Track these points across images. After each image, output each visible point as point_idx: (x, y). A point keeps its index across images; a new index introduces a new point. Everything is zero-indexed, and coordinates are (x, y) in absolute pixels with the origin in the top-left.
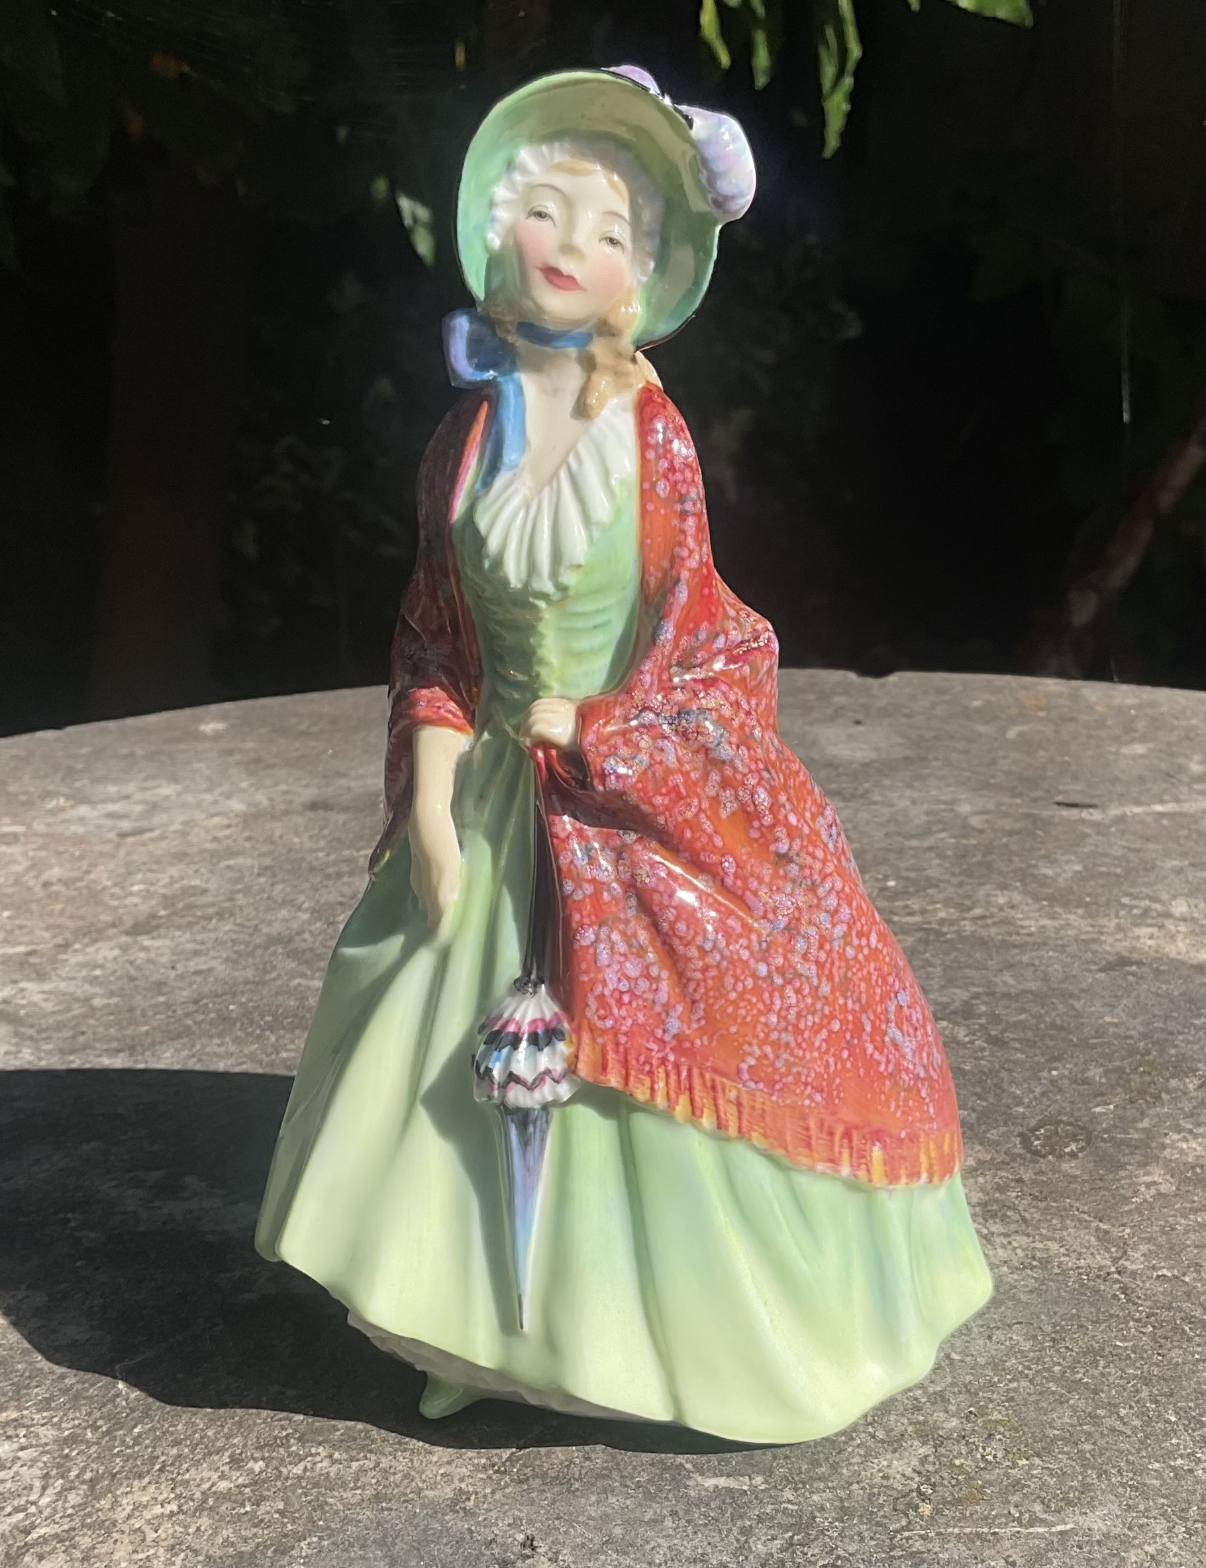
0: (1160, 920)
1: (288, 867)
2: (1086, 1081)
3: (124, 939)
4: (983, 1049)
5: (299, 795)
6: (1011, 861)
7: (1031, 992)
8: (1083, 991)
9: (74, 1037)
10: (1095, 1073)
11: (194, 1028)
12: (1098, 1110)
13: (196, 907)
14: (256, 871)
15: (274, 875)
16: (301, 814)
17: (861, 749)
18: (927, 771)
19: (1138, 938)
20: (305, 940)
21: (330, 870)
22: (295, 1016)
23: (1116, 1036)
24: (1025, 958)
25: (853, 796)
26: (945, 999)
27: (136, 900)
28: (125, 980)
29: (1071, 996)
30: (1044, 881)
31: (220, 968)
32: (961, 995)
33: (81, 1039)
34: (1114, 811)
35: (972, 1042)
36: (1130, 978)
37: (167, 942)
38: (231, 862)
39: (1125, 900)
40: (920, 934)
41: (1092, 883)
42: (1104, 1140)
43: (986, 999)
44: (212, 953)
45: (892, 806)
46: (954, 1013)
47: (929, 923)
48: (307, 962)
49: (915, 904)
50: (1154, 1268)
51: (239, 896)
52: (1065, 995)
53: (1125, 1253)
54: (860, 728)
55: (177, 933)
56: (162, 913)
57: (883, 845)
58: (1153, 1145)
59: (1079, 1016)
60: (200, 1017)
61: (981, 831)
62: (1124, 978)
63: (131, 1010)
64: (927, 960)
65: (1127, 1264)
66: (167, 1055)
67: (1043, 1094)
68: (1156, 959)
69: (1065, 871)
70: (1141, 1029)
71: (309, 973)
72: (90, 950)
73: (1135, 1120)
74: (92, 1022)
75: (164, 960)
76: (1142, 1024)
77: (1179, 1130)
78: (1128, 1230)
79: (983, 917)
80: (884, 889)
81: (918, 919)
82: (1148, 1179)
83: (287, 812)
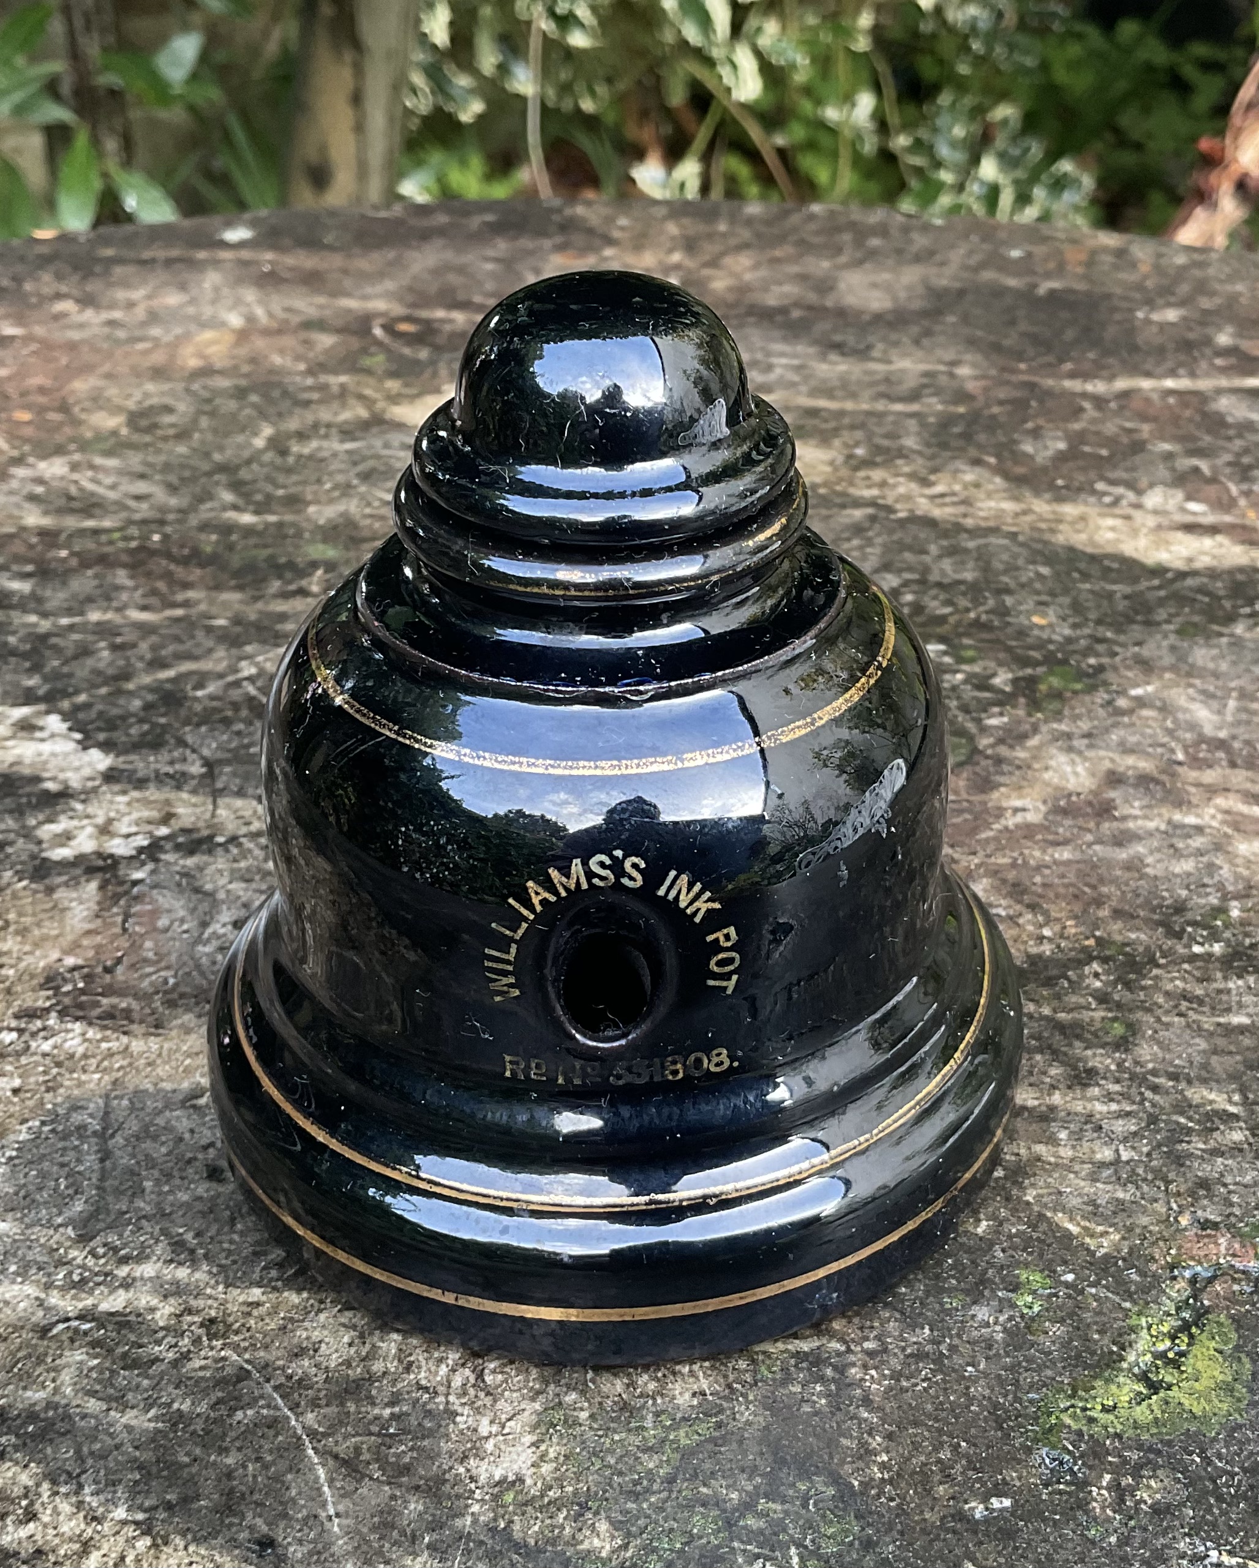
0: (1128, 511)
2: (988, 687)
6: (993, 434)
7: (965, 583)
8: (1020, 585)
10: (1002, 680)
12: (990, 721)
19: (1097, 529)
23: (1038, 639)
24: (971, 546)
29: (1006, 590)
30: (1021, 458)
34: (1121, 384)
36: (1076, 575)
39: (1100, 486)
41: (1070, 464)
42: (986, 756)
47: (884, 498)
49: (877, 475)
52: (1000, 589)
59: (1006, 613)
61: (973, 398)
62: (1069, 575)
68: (1109, 555)
69: (1046, 449)
70: (1067, 633)
73: (1025, 736)
76: (1069, 627)
80: (851, 457)
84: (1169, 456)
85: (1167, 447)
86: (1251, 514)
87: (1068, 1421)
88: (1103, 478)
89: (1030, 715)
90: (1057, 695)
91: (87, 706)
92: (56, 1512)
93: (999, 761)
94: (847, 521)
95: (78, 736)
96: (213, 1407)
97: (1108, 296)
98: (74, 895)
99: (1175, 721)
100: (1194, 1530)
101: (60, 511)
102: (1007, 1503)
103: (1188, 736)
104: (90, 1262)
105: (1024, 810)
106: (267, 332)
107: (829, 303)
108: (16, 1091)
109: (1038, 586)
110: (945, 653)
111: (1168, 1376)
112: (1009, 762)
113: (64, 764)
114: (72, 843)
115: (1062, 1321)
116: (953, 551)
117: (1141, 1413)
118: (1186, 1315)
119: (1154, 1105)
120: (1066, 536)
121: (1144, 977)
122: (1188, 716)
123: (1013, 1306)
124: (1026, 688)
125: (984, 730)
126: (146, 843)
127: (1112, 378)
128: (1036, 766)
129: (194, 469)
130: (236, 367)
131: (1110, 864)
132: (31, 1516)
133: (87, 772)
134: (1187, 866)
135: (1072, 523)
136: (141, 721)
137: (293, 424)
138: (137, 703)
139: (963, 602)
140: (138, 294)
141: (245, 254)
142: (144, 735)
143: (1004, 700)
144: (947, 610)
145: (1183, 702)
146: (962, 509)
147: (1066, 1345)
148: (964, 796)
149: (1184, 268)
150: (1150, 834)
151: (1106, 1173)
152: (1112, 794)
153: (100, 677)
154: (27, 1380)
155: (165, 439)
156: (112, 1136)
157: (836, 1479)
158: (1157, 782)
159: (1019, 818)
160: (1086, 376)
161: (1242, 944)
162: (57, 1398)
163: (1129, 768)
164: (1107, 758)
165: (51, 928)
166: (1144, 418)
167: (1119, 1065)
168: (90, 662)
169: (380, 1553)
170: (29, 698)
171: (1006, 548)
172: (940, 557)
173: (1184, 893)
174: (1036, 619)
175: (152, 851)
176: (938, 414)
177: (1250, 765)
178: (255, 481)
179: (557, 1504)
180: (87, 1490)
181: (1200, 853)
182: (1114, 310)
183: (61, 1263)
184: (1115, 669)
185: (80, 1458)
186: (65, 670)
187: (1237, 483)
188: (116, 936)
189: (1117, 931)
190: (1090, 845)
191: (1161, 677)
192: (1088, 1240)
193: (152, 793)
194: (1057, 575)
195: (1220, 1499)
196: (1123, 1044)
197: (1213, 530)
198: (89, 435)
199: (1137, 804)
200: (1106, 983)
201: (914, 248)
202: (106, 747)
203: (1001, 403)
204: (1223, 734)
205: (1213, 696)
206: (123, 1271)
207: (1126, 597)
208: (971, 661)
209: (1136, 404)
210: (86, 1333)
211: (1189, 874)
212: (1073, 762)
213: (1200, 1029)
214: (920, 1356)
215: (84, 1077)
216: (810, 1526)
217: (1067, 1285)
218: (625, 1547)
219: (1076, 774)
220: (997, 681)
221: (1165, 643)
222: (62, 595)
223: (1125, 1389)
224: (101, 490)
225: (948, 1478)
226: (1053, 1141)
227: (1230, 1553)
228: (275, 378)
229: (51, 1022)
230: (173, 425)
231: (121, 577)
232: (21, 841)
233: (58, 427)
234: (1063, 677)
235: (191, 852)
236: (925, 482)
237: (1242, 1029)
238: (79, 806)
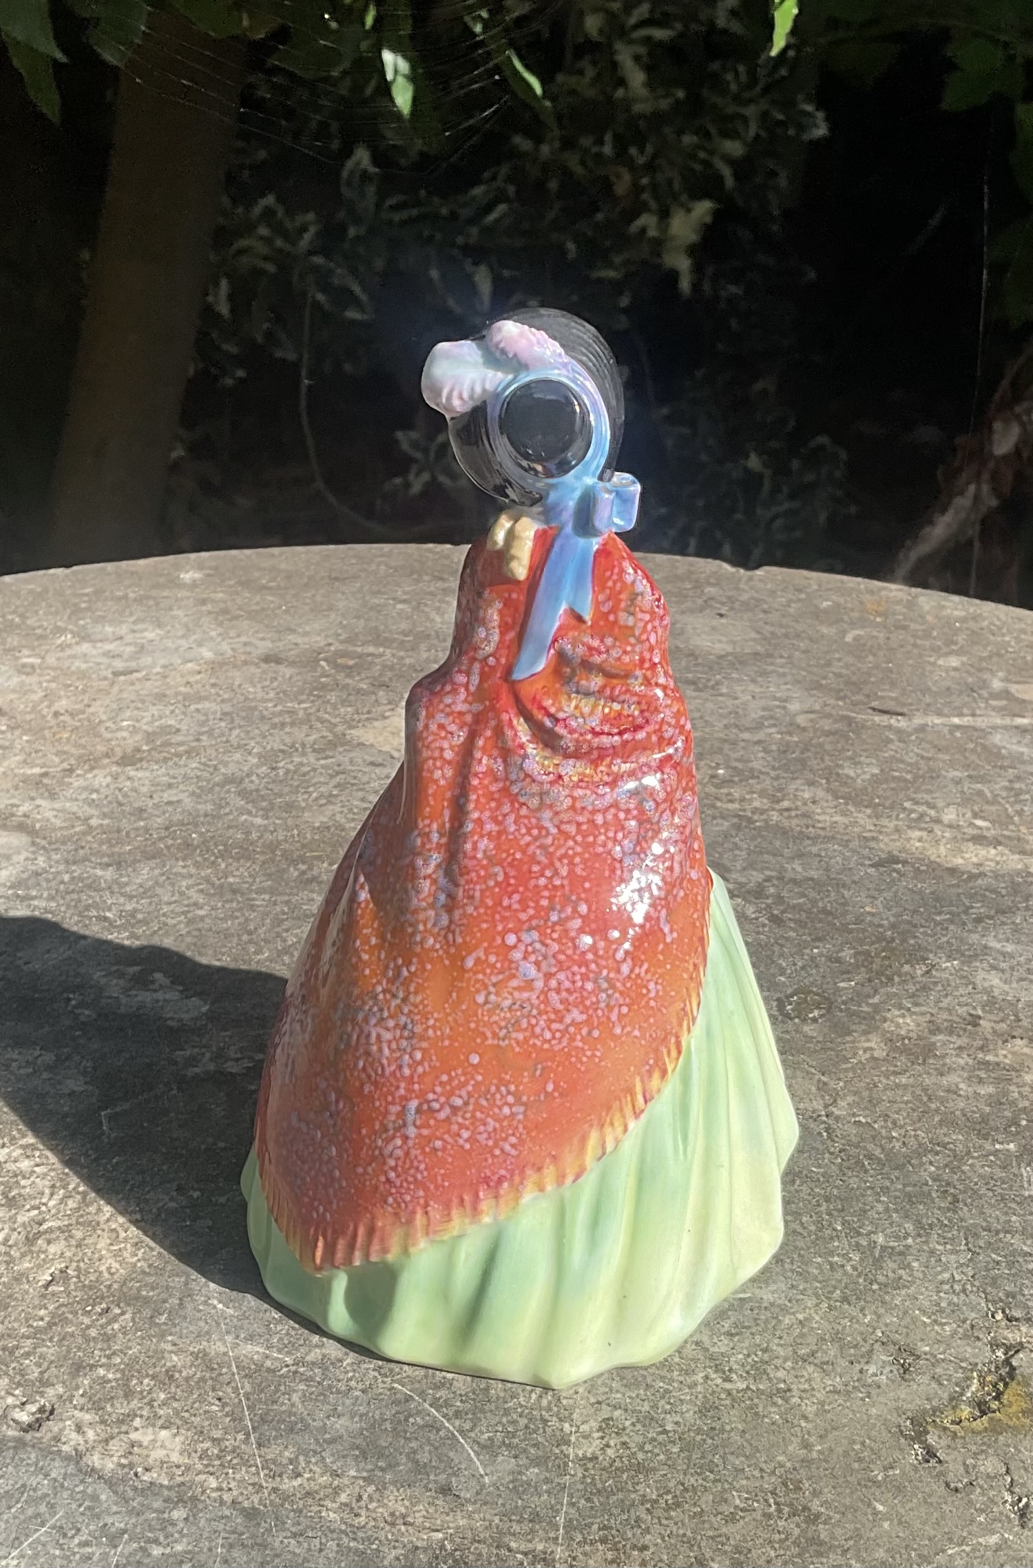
0: (931, 825)
1: (244, 714)
2: (838, 960)
3: (114, 768)
4: (764, 925)
5: (256, 647)
6: (822, 759)
7: (812, 879)
8: (854, 882)
9: (76, 850)
10: (847, 954)
11: (165, 851)
12: (842, 985)
13: (171, 744)
14: (218, 716)
15: (232, 721)
16: (257, 665)
17: (720, 641)
18: (770, 668)
19: (909, 840)
20: (252, 782)
21: (276, 720)
22: (241, 847)
23: (871, 924)
24: (814, 850)
25: (706, 687)
26: (743, 880)
27: (125, 734)
28: (115, 805)
29: (844, 885)
30: (845, 781)
31: (188, 802)
32: (756, 877)
33: (81, 852)
34: (918, 720)
35: (757, 919)
36: (895, 874)
37: (147, 774)
38: (199, 706)
39: (907, 805)
40: (735, 820)
41: (884, 786)
42: (841, 1010)
43: (775, 882)
44: (181, 787)
45: (736, 698)
46: (749, 892)
47: (744, 810)
48: (253, 801)
49: (736, 792)
50: (854, 1115)
51: (204, 738)
52: (841, 885)
53: (835, 1101)
54: (723, 621)
55: (156, 767)
56: (145, 748)
57: (721, 735)
58: (878, 1017)
59: (845, 904)
60: (170, 842)
61: (804, 729)
62: (890, 875)
63: (119, 831)
64: (736, 844)
65: (834, 1109)
66: (145, 872)
67: (803, 968)
68: (919, 859)
69: (864, 773)
70: (892, 919)
71: (254, 811)
72: (89, 776)
73: (868, 996)
74: (90, 838)
75: (144, 790)
76: (894, 915)
77: (900, 1007)
78: (841, 1084)
79: (788, 810)
80: (713, 776)
81: (736, 806)
82: (867, 1045)
83: (245, 663)
84: (959, 781)
85: (958, 773)
86: (1025, 829)
88: (910, 798)
89: (870, 981)
90: (889, 967)
93: (850, 1014)
99: (976, 987)
103: (985, 998)
105: (872, 1049)
109: (868, 883)
112: (859, 1015)
116: (801, 854)
120: (885, 844)
122: (984, 984)
124: (865, 960)
125: (837, 991)
127: (911, 715)
131: (936, 1088)
135: (890, 834)
139: (813, 895)
143: (850, 969)
144: (802, 900)
145: (980, 972)
146: (804, 821)
150: (963, 1068)
152: (934, 1039)
159: (869, 1055)
163: (944, 1021)
164: (928, 1013)
166: (938, 748)
171: (841, 853)
172: (793, 859)
176: (780, 743)
187: (1013, 805)
191: (963, 955)
194: (881, 875)
197: (996, 842)
203: (826, 733)
205: (1003, 970)
207: (933, 893)
208: (824, 939)
209: (931, 736)
212: (904, 1015)
219: (908, 1024)
221: (965, 929)
234: (891, 952)
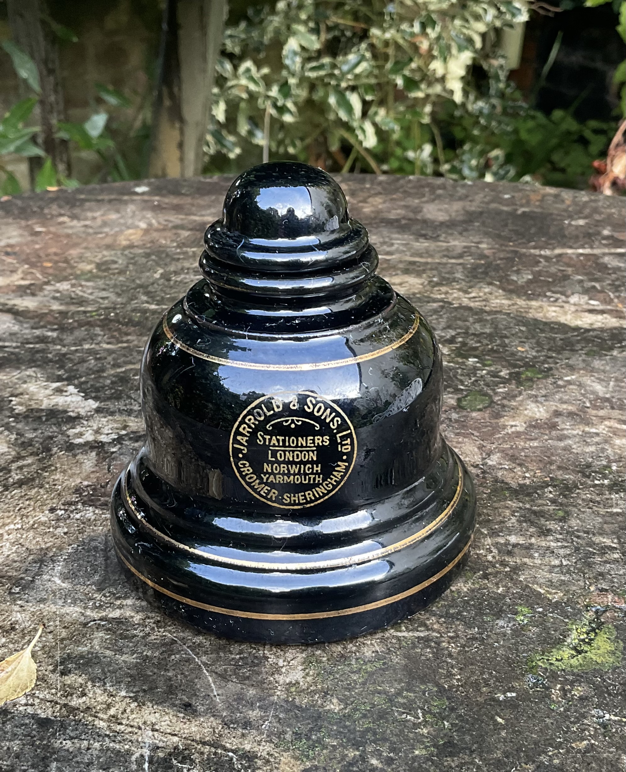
84: (581, 281)
85: (580, 277)
86: (620, 305)
87: (540, 664)
88: (550, 291)
89: (518, 388)
90: (530, 380)
91: (86, 382)
92: (94, 693)
93: (504, 406)
94: (431, 308)
95: (83, 394)
96: (161, 654)
97: (551, 214)
98: (86, 457)
99: (585, 390)
100: (598, 706)
101: (67, 304)
102: (514, 695)
103: (592, 396)
104: (103, 599)
105: (516, 426)
106: (157, 230)
107: (419, 217)
108: (65, 533)
109: (520, 335)
110: (478, 362)
111: (585, 648)
112: (509, 407)
113: (77, 406)
114: (84, 437)
115: (537, 627)
116: (480, 321)
117: (574, 662)
118: (594, 625)
119: (578, 544)
120: (532, 314)
121: (573, 493)
122: (591, 388)
123: (515, 620)
124: (515, 377)
125: (496, 394)
126: (116, 437)
127: (554, 248)
128: (521, 408)
129: (128, 287)
130: (144, 245)
131: (556, 448)
132: (84, 694)
133: (88, 409)
134: (592, 449)
135: (535, 309)
136: (111, 389)
137: (172, 268)
138: (109, 381)
139: (485, 342)
140: (97, 214)
141: (146, 198)
142: (112, 394)
143: (505, 381)
144: (478, 345)
145: (589, 382)
146: (484, 303)
147: (539, 635)
148: (488, 420)
149: (586, 202)
150: (575, 436)
151: (556, 570)
152: (557, 420)
153: (90, 371)
154: (78, 643)
155: (114, 274)
156: (110, 551)
157: (437, 685)
158: (577, 415)
159: (513, 429)
160: (541, 248)
161: (618, 480)
162: (92, 650)
163: (564, 409)
164: (553, 405)
165: (76, 470)
166: (568, 265)
167: (562, 528)
168: (85, 365)
169: (238, 709)
170: (59, 379)
171: (505, 319)
172: (474, 323)
173: (590, 460)
174: (519, 349)
175: (119, 440)
176: (472, 264)
177: (621, 408)
178: (156, 292)
179: (315, 692)
180: (108, 685)
181: (597, 444)
182: (554, 220)
183: (90, 599)
184: (557, 369)
185: (104, 673)
186: (75, 368)
187: (613, 293)
188: (106, 474)
189: (560, 475)
190: (546, 440)
191: (579, 373)
192: (548, 595)
193: (117, 417)
194: (529, 331)
195: (610, 694)
196: (563, 519)
197: (602, 312)
198: (79, 272)
199: (568, 424)
200: (554, 496)
201: (459, 194)
202: (96, 399)
203: (501, 259)
204: (608, 396)
205: (603, 380)
206: (118, 602)
207: (561, 340)
208: (490, 365)
209: (565, 260)
210: (103, 626)
211: (593, 452)
212: (538, 406)
213: (598, 514)
214: (474, 639)
215: (95, 528)
216: (426, 701)
217: (539, 613)
218: (345, 708)
219: (540, 412)
220: (502, 374)
221: (580, 359)
222: (71, 338)
223: (566, 653)
224: (86, 295)
225: (487, 685)
226: (532, 557)
227: (615, 715)
228: (161, 249)
229: (79, 507)
230: (116, 269)
231: (98, 330)
232: (60, 436)
233: (65, 269)
234: (532, 372)
235: (137, 441)
236: (466, 292)
237: (618, 514)
238: (85, 423)
